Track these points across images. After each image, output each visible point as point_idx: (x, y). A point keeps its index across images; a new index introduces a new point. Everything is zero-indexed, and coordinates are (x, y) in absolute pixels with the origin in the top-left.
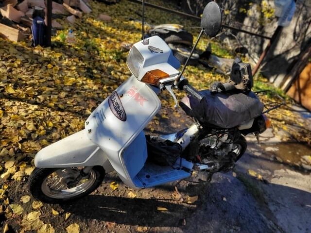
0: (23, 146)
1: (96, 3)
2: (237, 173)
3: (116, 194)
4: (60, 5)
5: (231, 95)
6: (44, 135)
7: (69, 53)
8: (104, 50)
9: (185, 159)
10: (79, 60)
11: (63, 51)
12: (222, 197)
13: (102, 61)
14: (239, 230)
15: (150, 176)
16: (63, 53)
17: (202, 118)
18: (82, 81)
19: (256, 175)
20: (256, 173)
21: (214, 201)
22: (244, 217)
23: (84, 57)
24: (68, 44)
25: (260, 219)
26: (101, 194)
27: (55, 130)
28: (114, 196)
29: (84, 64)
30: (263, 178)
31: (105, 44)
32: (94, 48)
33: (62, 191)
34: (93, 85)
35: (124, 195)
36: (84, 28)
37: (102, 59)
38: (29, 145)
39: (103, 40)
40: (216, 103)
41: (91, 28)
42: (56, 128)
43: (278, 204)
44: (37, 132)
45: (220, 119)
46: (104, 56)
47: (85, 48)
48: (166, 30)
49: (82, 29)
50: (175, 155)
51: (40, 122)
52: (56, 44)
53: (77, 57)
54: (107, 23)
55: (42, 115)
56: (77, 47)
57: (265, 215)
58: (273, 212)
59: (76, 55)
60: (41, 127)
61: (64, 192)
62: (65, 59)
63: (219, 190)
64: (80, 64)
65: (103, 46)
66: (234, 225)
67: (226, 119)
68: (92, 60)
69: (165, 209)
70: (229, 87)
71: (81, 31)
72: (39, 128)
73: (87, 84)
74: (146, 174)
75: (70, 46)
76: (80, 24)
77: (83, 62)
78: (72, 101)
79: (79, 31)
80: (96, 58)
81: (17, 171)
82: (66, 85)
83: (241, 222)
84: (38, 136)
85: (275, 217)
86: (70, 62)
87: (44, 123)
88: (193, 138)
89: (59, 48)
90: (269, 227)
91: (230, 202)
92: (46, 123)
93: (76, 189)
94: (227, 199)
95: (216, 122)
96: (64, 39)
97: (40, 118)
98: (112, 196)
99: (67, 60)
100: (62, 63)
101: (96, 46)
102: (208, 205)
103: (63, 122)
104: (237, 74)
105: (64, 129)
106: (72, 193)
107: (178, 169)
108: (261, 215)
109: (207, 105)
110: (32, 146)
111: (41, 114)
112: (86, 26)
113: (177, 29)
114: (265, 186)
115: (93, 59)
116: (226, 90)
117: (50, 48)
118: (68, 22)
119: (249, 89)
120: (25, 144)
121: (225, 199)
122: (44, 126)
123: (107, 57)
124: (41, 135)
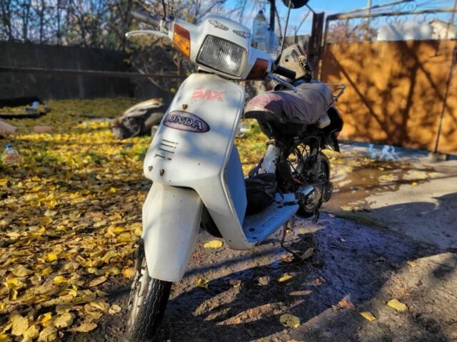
7: (19, 175)
10: (40, 178)
11: (7, 175)
13: (74, 169)
14: (385, 260)
15: (254, 227)
16: (9, 177)
19: (352, 208)
22: (377, 246)
23: (44, 173)
25: (394, 241)
27: (64, 262)
29: (50, 180)
30: (361, 208)
34: (81, 198)
36: (20, 146)
38: (35, 293)
39: (57, 151)
41: (30, 143)
42: (64, 259)
44: (37, 274)
45: (301, 113)
46: (74, 163)
47: (39, 163)
48: (142, 110)
53: (34, 175)
54: (49, 133)
55: (30, 253)
56: (25, 166)
57: (395, 237)
58: (399, 232)
60: (40, 266)
64: (44, 182)
67: (307, 111)
68: (58, 172)
72: (37, 268)
75: (15, 167)
77: (48, 178)
80: (63, 169)
81: (40, 331)
84: (42, 278)
87: (40, 259)
88: (277, 160)
91: (350, 241)
94: (345, 239)
95: (299, 118)
102: (332, 253)
103: (70, 249)
105: (77, 255)
107: (280, 207)
108: (391, 237)
110: (42, 292)
111: (26, 252)
122: (42, 264)
123: (80, 163)
124: (45, 275)
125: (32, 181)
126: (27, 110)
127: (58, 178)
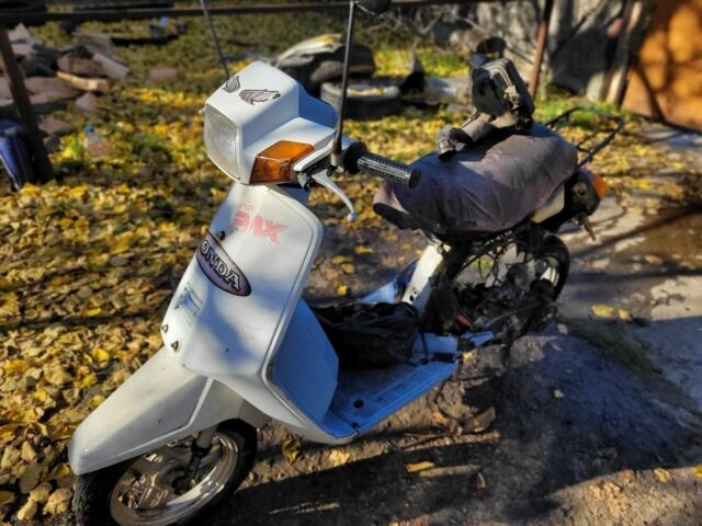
0: (50, 428)
1: (134, 50)
2: (568, 323)
3: (300, 469)
4: (51, 80)
5: (490, 147)
6: (93, 386)
7: (102, 180)
8: (180, 146)
9: (432, 335)
10: (130, 187)
11: (87, 179)
12: (552, 390)
13: (182, 172)
14: (615, 455)
15: (364, 400)
16: (88, 183)
17: (438, 225)
18: (150, 231)
19: (613, 313)
20: (611, 309)
21: (535, 407)
22: (616, 419)
23: (139, 176)
24: (95, 160)
25: (655, 414)
26: (265, 480)
27: (116, 365)
28: (297, 474)
29: (142, 192)
30: (631, 315)
31: (179, 131)
32: (156, 149)
33: (169, 503)
34: (178, 234)
35: (320, 463)
36: (121, 113)
37: (181, 167)
38: (65, 420)
39: (172, 125)
40: (459, 179)
41: (138, 107)
42: (118, 360)
43: (683, 363)
44: (76, 384)
45: (482, 212)
46: (184, 160)
47: (135, 157)
48: (306, 56)
49: (117, 115)
50: (404, 334)
51: (76, 357)
52: (65, 170)
53: (123, 181)
54: (172, 85)
55: (78, 339)
56: (116, 161)
57: (663, 400)
58: (679, 385)
59: (119, 179)
60: (83, 369)
61: (173, 506)
62: (97, 196)
63: (538, 378)
64: (133, 196)
65: (175, 139)
66: (599, 448)
67: (497, 208)
68: (158, 177)
69: (426, 464)
70: (478, 131)
71: (116, 122)
72: (79, 372)
73: (162, 235)
74: (354, 399)
75: (99, 164)
76: (109, 108)
77: (140, 188)
78: (138, 285)
79: (112, 123)
80: (166, 169)
81: (51, 493)
82: (114, 252)
83: (614, 433)
84: (81, 393)
85: (688, 397)
86: (110, 198)
87: (86, 356)
88: (435, 280)
89: (75, 175)
90: (683, 425)
91: (573, 397)
92: (90, 355)
93: (201, 490)
94: (562, 391)
95: (475, 223)
96: (81, 152)
97: (75, 347)
98: (292, 475)
99: (101, 196)
100: (91, 208)
101: (160, 144)
102: (524, 421)
103: (130, 340)
104: (487, 92)
105: (136, 356)
106: (193, 502)
107: (425, 362)
108: (656, 401)
109: (441, 190)
110: (73, 420)
111: (74, 338)
112: (124, 107)
113: (330, 46)
114: (640, 331)
115: (161, 173)
116: (475, 140)
117: (54, 181)
118: (81, 111)
119: (526, 120)
120: (54, 420)
121: (558, 394)
122: (88, 365)
123: (192, 160)
124: (86, 387)
125: (118, 193)
126: (152, 27)
127: (155, 188)
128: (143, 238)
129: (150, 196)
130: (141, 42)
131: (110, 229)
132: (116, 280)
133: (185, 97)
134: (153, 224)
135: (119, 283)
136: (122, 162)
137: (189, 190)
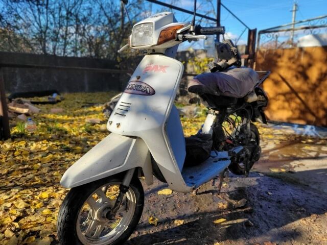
0: (20, 225)
3: (161, 228)
6: (41, 207)
7: (34, 139)
10: (48, 141)
16: (27, 140)
18: (60, 156)
19: (279, 170)
23: (52, 138)
24: (30, 133)
26: (144, 233)
27: (52, 200)
28: (160, 230)
29: (54, 143)
30: (287, 171)
31: (68, 125)
36: (39, 121)
37: (72, 135)
38: (28, 220)
39: (64, 124)
41: (47, 119)
42: (53, 198)
44: (32, 207)
46: (73, 132)
47: (49, 132)
51: (30, 197)
52: (16, 136)
53: (44, 139)
54: (61, 113)
55: (30, 192)
56: (40, 133)
57: (314, 192)
58: (318, 189)
60: (35, 201)
61: (102, 238)
62: (32, 145)
63: (259, 189)
64: (50, 144)
65: (67, 127)
66: (297, 208)
72: (33, 203)
73: (66, 157)
74: (189, 176)
75: (32, 134)
80: (65, 135)
82: (43, 163)
84: (35, 210)
86: (39, 145)
87: (36, 197)
89: (21, 138)
91: (276, 194)
92: (38, 196)
94: (272, 193)
96: (23, 130)
97: (29, 195)
98: (158, 231)
99: (34, 145)
100: (29, 149)
101: (60, 129)
102: (260, 203)
103: (58, 190)
107: (215, 162)
110: (33, 220)
111: (28, 191)
112: (40, 119)
117: (10, 140)
120: (22, 221)
122: (37, 200)
123: (77, 132)
124: (38, 208)
125: (42, 143)
126: (49, 98)
127: (60, 142)
128: (57, 158)
129: (58, 144)
130: (44, 103)
131: (40, 156)
132: (47, 171)
133: (68, 117)
134: (61, 154)
135: (48, 172)
136: (43, 133)
137: (77, 142)
